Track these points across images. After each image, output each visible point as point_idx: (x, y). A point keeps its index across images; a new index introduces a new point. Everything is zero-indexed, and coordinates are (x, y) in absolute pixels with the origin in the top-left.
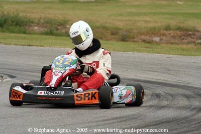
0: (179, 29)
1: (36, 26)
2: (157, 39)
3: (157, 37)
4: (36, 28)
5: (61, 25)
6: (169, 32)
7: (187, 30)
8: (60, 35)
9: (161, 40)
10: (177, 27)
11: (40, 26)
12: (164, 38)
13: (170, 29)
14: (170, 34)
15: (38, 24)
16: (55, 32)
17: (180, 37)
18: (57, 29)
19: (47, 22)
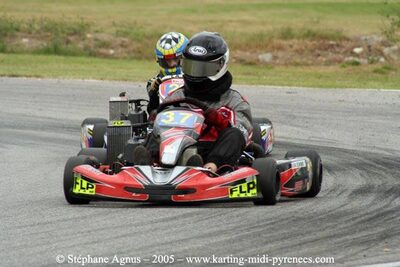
0: (311, 35)
1: (25, 37)
2: (267, 57)
3: (267, 52)
4: (25, 40)
5: (75, 33)
6: (291, 42)
7: (326, 38)
8: (74, 54)
9: (275, 58)
10: (306, 32)
11: (33, 37)
12: (280, 54)
13: (292, 37)
14: (291, 46)
15: (29, 33)
16: (63, 47)
17: (312, 51)
18: (68, 42)
19: (47, 29)
